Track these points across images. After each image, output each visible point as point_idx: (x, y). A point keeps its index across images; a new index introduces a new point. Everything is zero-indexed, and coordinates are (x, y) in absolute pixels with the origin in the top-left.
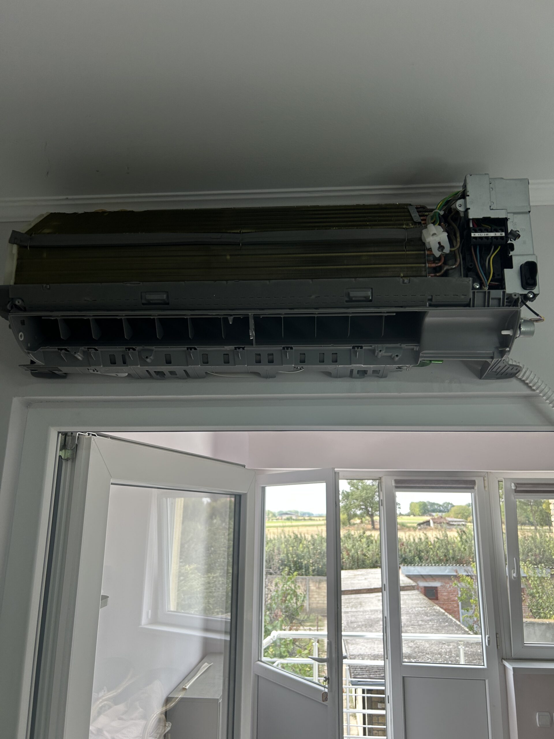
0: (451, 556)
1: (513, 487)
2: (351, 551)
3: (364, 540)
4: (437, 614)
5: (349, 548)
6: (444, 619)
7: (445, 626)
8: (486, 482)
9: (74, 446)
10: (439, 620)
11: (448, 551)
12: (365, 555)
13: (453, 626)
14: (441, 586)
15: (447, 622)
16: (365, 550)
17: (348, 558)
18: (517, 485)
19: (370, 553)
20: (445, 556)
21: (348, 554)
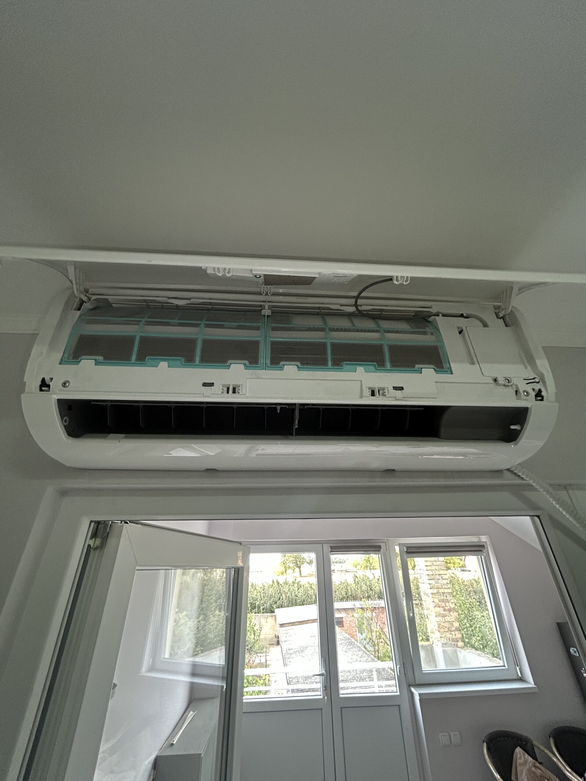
0: (350, 594)
1: (405, 550)
2: (288, 593)
3: (296, 585)
4: (345, 639)
5: (286, 591)
6: (350, 642)
7: (350, 648)
8: (387, 546)
9: (105, 534)
10: (346, 643)
11: (348, 590)
12: (297, 596)
13: (355, 648)
14: (345, 616)
15: (351, 644)
16: (296, 593)
17: (286, 599)
18: (407, 548)
19: (299, 594)
20: (346, 594)
21: (286, 596)
